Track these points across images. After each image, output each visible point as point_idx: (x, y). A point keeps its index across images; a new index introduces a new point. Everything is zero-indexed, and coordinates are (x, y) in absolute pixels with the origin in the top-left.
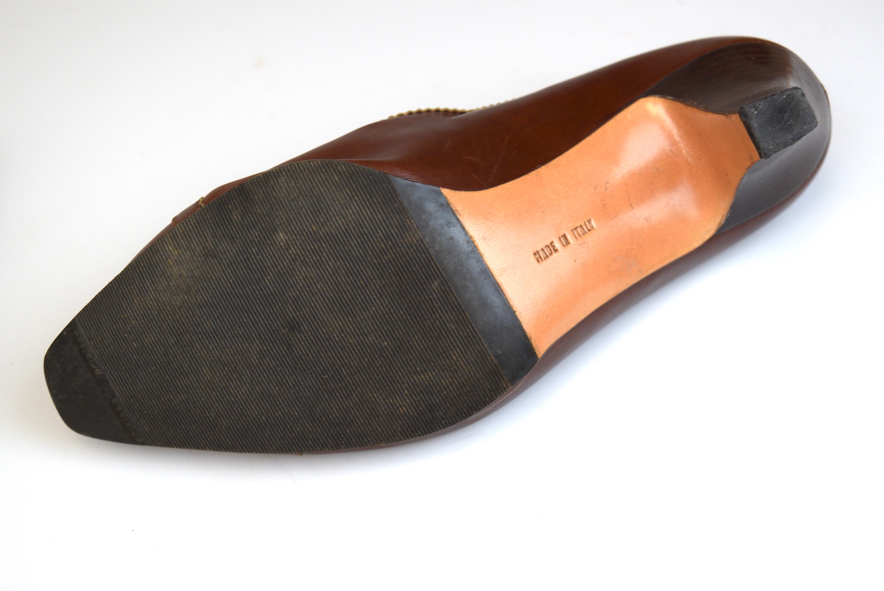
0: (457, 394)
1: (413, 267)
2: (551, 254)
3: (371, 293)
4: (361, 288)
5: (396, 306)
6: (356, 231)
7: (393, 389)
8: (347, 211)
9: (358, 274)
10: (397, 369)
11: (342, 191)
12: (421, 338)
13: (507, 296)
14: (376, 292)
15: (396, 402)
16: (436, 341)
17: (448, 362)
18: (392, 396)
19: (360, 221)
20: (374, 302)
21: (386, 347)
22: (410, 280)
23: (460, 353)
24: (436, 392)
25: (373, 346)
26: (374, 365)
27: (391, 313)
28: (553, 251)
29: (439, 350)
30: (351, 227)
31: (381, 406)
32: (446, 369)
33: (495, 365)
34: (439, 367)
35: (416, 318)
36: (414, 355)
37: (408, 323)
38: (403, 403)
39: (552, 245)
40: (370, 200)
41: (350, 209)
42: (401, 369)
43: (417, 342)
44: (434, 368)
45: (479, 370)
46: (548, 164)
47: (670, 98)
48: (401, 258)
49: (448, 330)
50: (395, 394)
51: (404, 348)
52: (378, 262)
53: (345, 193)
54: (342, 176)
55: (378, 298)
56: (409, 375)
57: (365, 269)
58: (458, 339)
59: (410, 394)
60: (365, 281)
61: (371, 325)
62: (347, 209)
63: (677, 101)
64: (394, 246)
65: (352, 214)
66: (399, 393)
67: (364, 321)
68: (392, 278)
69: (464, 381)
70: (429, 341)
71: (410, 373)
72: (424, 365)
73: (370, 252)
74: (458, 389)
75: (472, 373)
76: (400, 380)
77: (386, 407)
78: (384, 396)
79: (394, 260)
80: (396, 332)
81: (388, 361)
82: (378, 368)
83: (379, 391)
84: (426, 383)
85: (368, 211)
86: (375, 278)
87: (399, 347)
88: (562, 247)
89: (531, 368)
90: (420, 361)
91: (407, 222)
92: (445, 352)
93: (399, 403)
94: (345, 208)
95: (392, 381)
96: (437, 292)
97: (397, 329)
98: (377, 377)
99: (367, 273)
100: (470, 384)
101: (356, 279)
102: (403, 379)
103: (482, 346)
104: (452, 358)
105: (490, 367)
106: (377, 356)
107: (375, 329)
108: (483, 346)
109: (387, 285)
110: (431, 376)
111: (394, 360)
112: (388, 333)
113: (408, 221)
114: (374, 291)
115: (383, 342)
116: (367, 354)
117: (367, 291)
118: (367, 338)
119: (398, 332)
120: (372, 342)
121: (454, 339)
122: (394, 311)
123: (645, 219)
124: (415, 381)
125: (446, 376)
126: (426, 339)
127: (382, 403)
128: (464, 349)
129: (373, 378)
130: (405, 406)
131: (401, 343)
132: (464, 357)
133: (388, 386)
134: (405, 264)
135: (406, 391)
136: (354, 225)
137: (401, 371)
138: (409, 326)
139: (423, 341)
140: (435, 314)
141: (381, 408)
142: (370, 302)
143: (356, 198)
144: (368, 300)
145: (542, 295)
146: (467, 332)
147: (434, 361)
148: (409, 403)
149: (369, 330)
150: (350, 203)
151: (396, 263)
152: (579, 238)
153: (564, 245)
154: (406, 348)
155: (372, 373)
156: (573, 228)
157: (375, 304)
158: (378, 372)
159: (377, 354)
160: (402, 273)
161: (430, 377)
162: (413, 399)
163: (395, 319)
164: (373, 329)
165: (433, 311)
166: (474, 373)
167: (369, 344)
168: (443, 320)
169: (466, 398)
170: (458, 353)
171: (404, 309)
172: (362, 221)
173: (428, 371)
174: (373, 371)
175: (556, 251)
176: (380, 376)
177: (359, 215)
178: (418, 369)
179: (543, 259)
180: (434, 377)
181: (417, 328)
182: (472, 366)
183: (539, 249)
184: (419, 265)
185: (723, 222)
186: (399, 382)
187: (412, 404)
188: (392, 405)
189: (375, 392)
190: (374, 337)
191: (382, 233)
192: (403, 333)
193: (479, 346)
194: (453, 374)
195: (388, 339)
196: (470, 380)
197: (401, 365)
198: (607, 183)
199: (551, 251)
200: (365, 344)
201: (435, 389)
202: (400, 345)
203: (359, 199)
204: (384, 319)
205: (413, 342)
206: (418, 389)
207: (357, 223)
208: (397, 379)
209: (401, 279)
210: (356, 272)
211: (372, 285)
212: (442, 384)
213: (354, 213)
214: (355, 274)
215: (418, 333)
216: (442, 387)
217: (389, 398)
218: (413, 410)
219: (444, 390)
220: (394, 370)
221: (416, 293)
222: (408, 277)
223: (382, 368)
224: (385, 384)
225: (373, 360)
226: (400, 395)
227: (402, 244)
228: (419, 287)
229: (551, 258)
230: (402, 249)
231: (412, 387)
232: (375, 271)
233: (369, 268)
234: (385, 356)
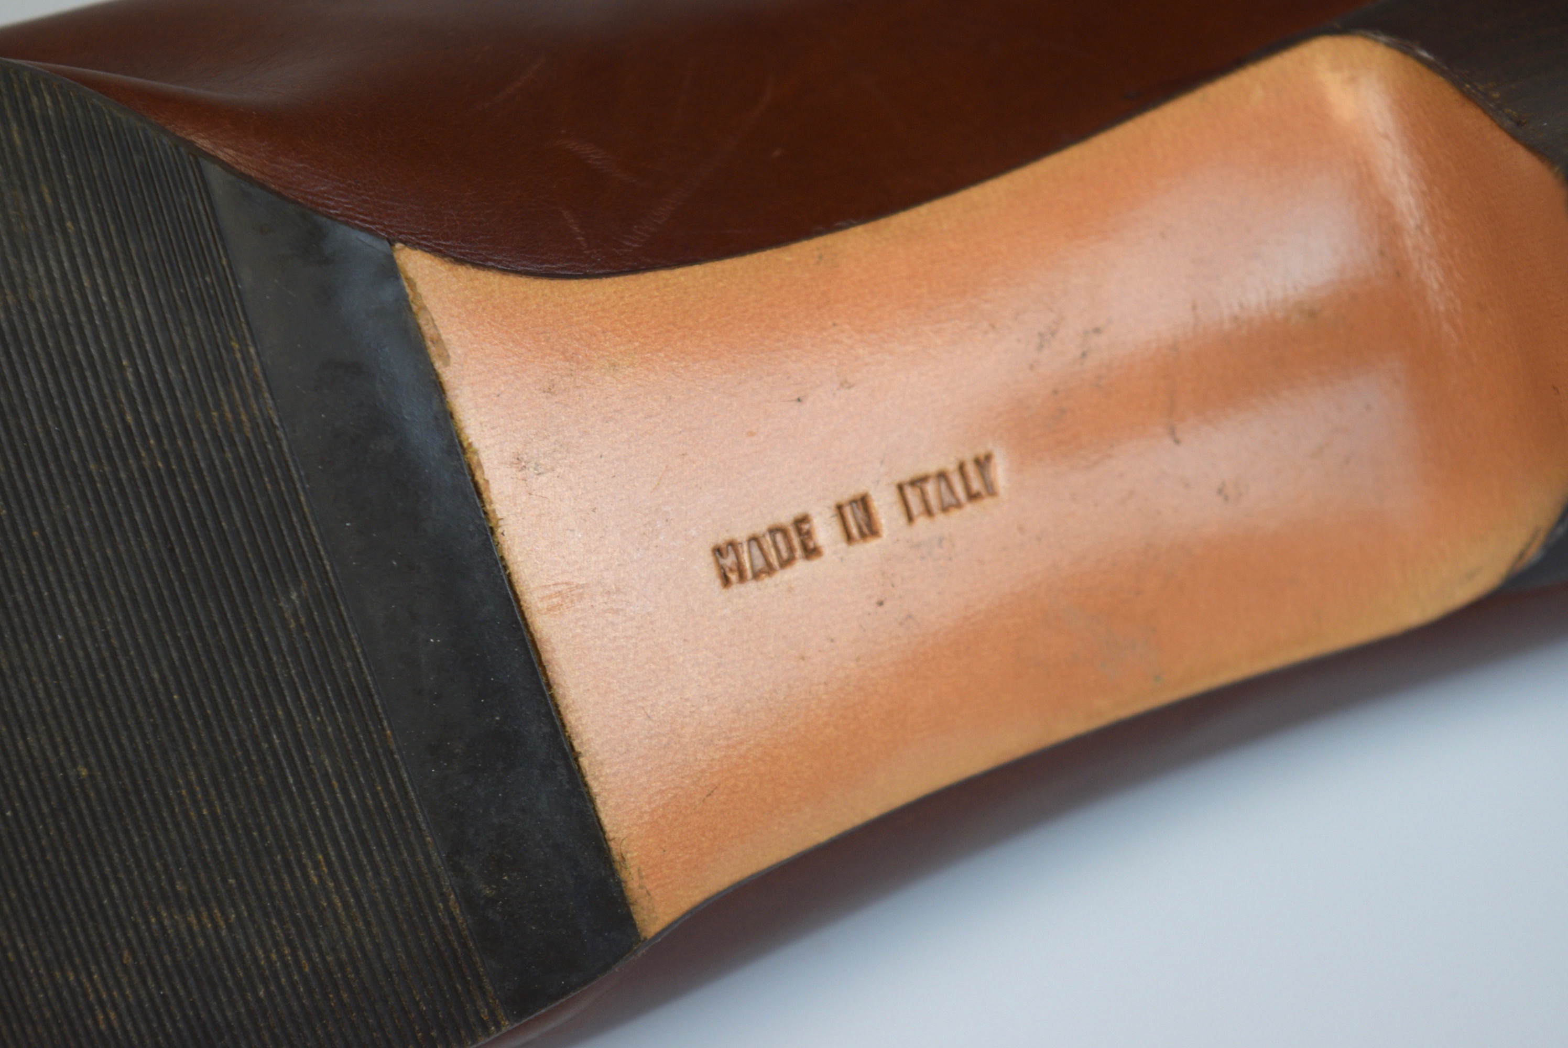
0: (302, 1006)
1: (222, 517)
2: (786, 563)
3: (60, 582)
4: (31, 554)
5: (138, 646)
6: (45, 346)
7: (81, 938)
8: (28, 267)
9: (26, 502)
10: (107, 870)
11: (25, 189)
12: (207, 779)
13: (559, 692)
14: (79, 579)
15: (87, 985)
16: (257, 801)
17: (288, 886)
18: (78, 961)
19: (68, 311)
20: (65, 615)
21: (81, 782)
22: (204, 564)
23: (337, 865)
24: (230, 983)
25: (37, 771)
26: (31, 838)
27: (118, 667)
28: (799, 552)
29: (263, 838)
30: (32, 326)
31: (36, 986)
32: (279, 914)
33: (458, 933)
34: (252, 898)
35: (201, 705)
36: (174, 835)
37: (170, 716)
38: (111, 996)
39: (799, 531)
40: (116, 243)
41: (39, 261)
42: (122, 875)
43: (192, 793)
44: (237, 896)
45: (395, 938)
46: (882, 222)
47: (1424, 54)
48: (185, 474)
49: (310, 772)
50: (88, 956)
51: (142, 803)
52: (103, 476)
53: (34, 198)
54: (36, 132)
55: (82, 604)
56: (145, 902)
57: (55, 492)
58: (339, 812)
59: (140, 971)
60: (48, 530)
61: (41, 694)
62: (32, 259)
63: (1442, 73)
64: (169, 428)
65: (45, 281)
66: (102, 958)
67: (22, 676)
68: (141, 544)
69: (335, 969)
70: (235, 797)
71: (150, 897)
72: (203, 876)
73: (80, 431)
74: (310, 992)
75: (369, 947)
76: (110, 913)
77: (51, 993)
78: (49, 954)
79: (159, 478)
80: (124, 740)
81: (81, 835)
82: (42, 851)
83: (35, 933)
84: (201, 943)
85: (100, 281)
86: (82, 530)
87: (125, 792)
88: (843, 545)
89: (607, 967)
90: (190, 861)
91: (230, 350)
92: (282, 849)
93: (96, 991)
94: (23, 252)
95: (83, 909)
96: (293, 625)
97: (127, 728)
98: (34, 882)
99: (59, 504)
100: (355, 985)
101: (18, 518)
102: (123, 911)
103: (420, 858)
104: (305, 876)
105: (438, 938)
106: (45, 810)
107: (54, 710)
108: (428, 858)
109: (121, 563)
110: (222, 923)
111: (101, 834)
112: (97, 737)
113: (236, 346)
114: (72, 576)
115: (75, 765)
116: (13, 792)
117: (50, 568)
118: (24, 736)
119: (132, 740)
120: (36, 753)
121: (323, 809)
122: (130, 663)
123: (1220, 491)
124: (163, 928)
125: (273, 936)
126: (224, 787)
127: (39, 977)
128: (355, 854)
129: (22, 882)
130: (115, 1007)
131: (134, 782)
132: (350, 881)
133: (69, 921)
134: (196, 503)
135: (126, 954)
136: (43, 319)
137: (118, 882)
138: (174, 729)
139: (212, 791)
140: (271, 706)
141: (34, 995)
142: (50, 609)
143: (69, 224)
144: (48, 602)
145: (706, 709)
146: (375, 795)
147: (241, 871)
148: (131, 999)
149: (34, 710)
150: (46, 237)
151: (164, 493)
152: (921, 521)
153: (849, 538)
154: (149, 805)
155: (21, 863)
156: (905, 476)
157: (69, 623)
158: (41, 867)
159: (48, 801)
160: (179, 534)
161: (216, 927)
162: (147, 989)
163: (126, 690)
164: (48, 709)
165: (266, 694)
166: (376, 946)
167: (27, 761)
168: (296, 734)
169: (331, 1029)
170: (329, 863)
171: (164, 663)
172: (75, 313)
173: (213, 904)
174: (25, 857)
175: (811, 552)
176: (46, 883)
177: (68, 292)
178: (179, 887)
179: (749, 574)
180: (230, 928)
181: (200, 743)
182: (372, 919)
183: (741, 535)
184: (245, 516)
185: (1534, 554)
186: (106, 920)
187: (140, 1004)
188: (72, 992)
189: (22, 935)
190: (44, 740)
191: (137, 373)
192: (148, 748)
193: (412, 854)
194: (300, 933)
195: (92, 760)
196: (356, 970)
197: (124, 861)
198: (1097, 331)
199: (791, 549)
200: (14, 758)
201: (227, 973)
202: (130, 787)
203: (79, 231)
204: (90, 683)
205: (176, 786)
206: (167, 958)
207: (56, 317)
208: (101, 906)
209: (172, 550)
210: (23, 495)
211: (69, 552)
212: (255, 959)
213: (52, 281)
214: (19, 501)
215: (199, 758)
216: (254, 970)
217: (67, 966)
218: (143, 1027)
219: (257, 981)
220: (95, 874)
221: (216, 617)
222: (200, 553)
223: (56, 856)
224: (60, 914)
225: (31, 821)
226: (104, 966)
227: (197, 425)
228: (230, 596)
229: (784, 576)
230: (195, 444)
231: (148, 944)
232: (87, 503)
233: (68, 490)
234: (74, 816)
